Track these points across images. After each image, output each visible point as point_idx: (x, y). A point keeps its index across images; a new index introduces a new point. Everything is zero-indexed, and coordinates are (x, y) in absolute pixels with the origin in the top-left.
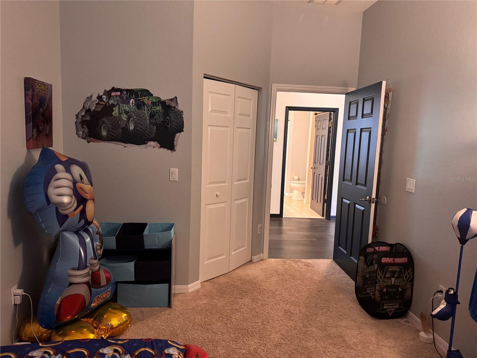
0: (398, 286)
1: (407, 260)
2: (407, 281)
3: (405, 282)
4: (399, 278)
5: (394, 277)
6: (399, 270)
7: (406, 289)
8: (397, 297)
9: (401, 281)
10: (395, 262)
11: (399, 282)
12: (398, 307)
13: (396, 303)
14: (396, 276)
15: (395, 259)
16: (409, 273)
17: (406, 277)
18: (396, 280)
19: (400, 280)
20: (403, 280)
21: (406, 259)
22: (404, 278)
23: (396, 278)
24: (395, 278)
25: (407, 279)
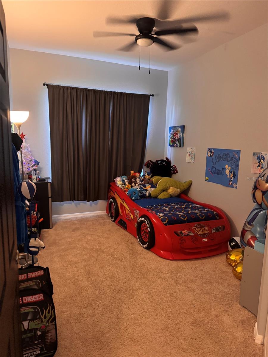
0: (36, 329)
1: (43, 297)
2: (48, 321)
3: (45, 323)
4: (35, 320)
5: (27, 320)
6: (33, 310)
7: (48, 331)
8: (36, 342)
9: (38, 323)
10: (24, 301)
11: (36, 325)
12: (39, 353)
13: (36, 348)
14: (29, 318)
15: (24, 298)
16: (49, 312)
17: (45, 318)
18: (30, 323)
19: (36, 322)
20: (42, 321)
21: (41, 296)
22: (43, 319)
23: (30, 320)
24: (28, 322)
25: (47, 318)
